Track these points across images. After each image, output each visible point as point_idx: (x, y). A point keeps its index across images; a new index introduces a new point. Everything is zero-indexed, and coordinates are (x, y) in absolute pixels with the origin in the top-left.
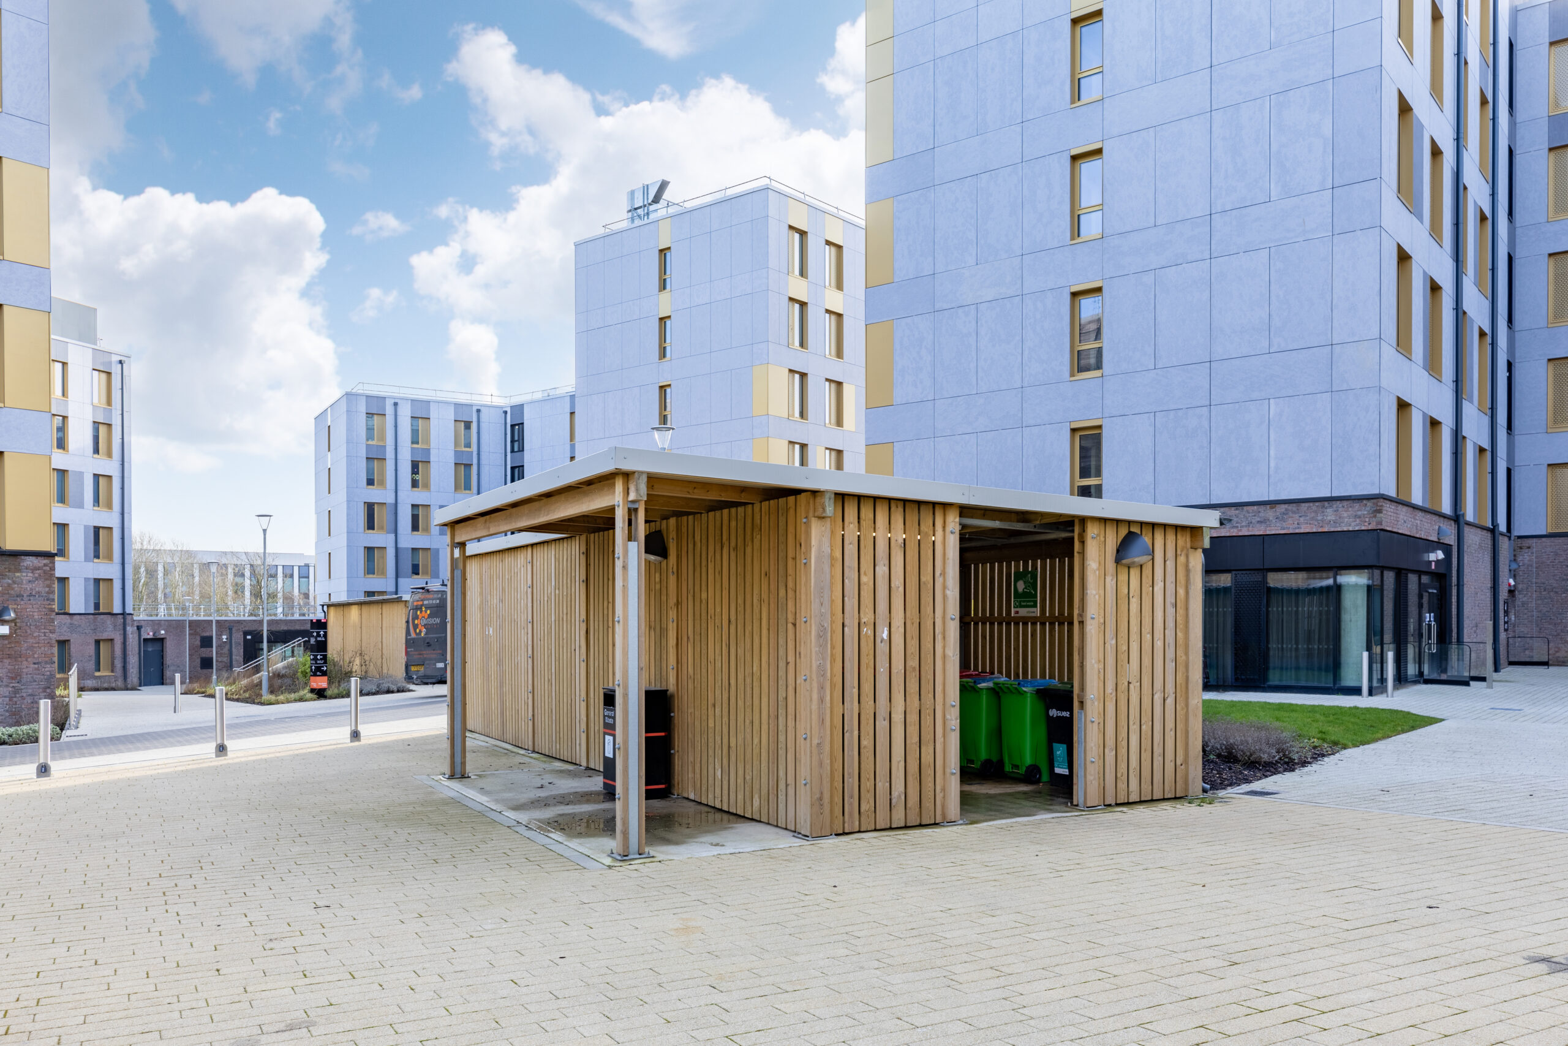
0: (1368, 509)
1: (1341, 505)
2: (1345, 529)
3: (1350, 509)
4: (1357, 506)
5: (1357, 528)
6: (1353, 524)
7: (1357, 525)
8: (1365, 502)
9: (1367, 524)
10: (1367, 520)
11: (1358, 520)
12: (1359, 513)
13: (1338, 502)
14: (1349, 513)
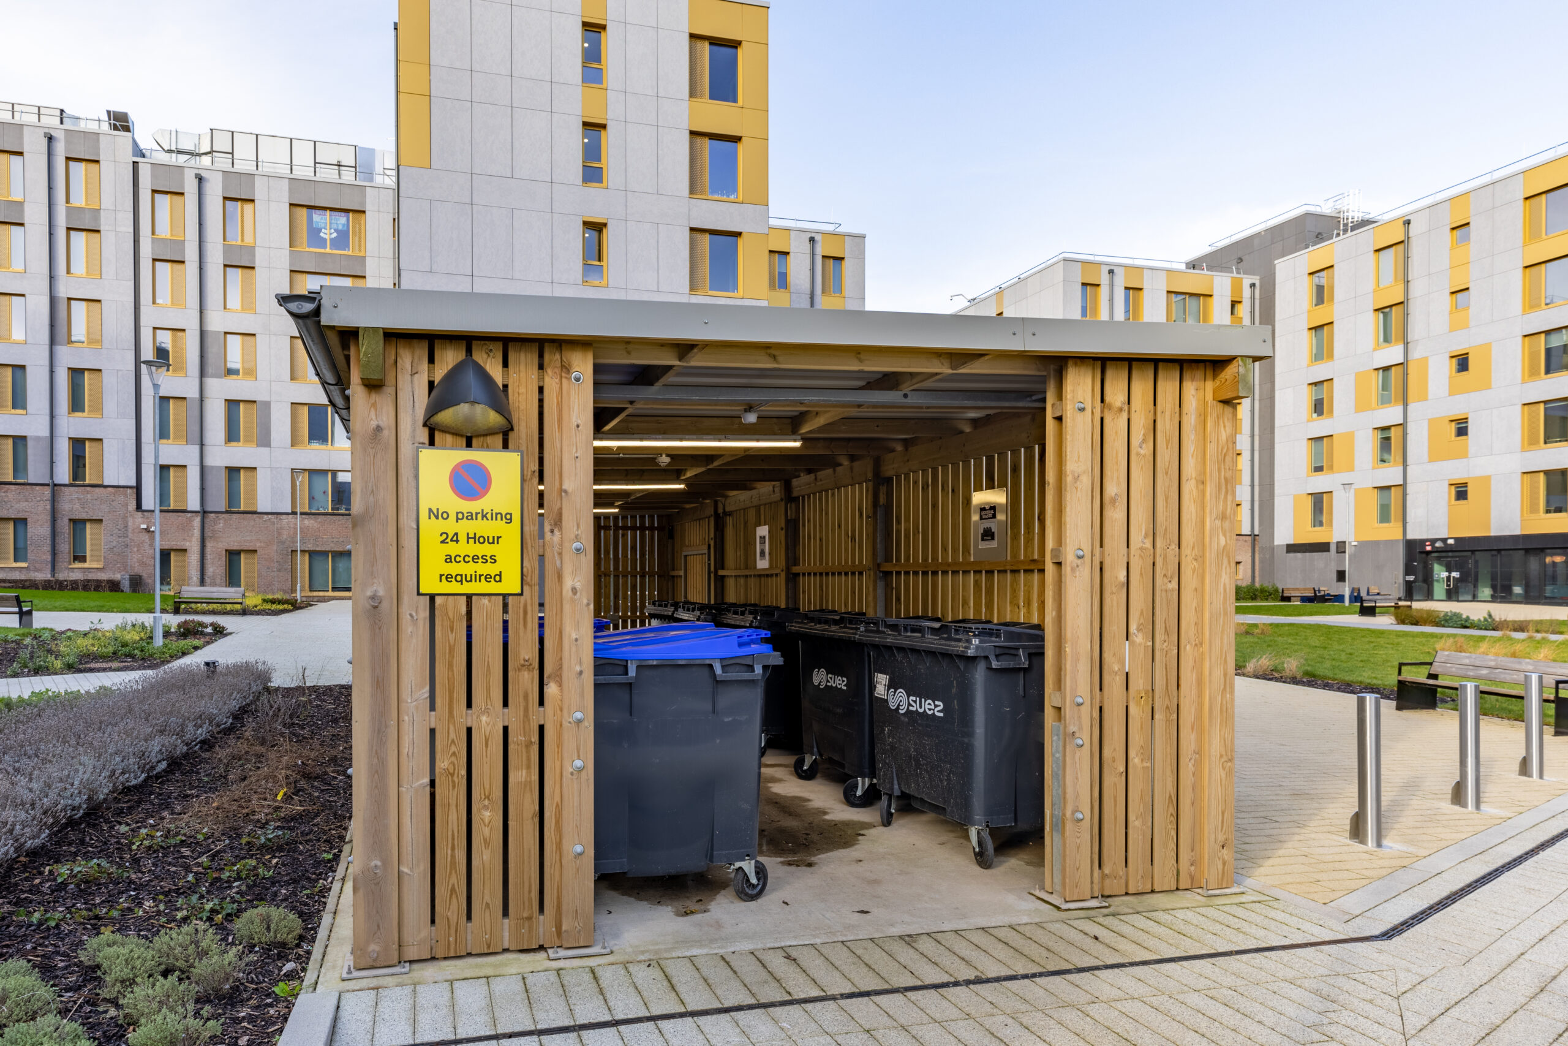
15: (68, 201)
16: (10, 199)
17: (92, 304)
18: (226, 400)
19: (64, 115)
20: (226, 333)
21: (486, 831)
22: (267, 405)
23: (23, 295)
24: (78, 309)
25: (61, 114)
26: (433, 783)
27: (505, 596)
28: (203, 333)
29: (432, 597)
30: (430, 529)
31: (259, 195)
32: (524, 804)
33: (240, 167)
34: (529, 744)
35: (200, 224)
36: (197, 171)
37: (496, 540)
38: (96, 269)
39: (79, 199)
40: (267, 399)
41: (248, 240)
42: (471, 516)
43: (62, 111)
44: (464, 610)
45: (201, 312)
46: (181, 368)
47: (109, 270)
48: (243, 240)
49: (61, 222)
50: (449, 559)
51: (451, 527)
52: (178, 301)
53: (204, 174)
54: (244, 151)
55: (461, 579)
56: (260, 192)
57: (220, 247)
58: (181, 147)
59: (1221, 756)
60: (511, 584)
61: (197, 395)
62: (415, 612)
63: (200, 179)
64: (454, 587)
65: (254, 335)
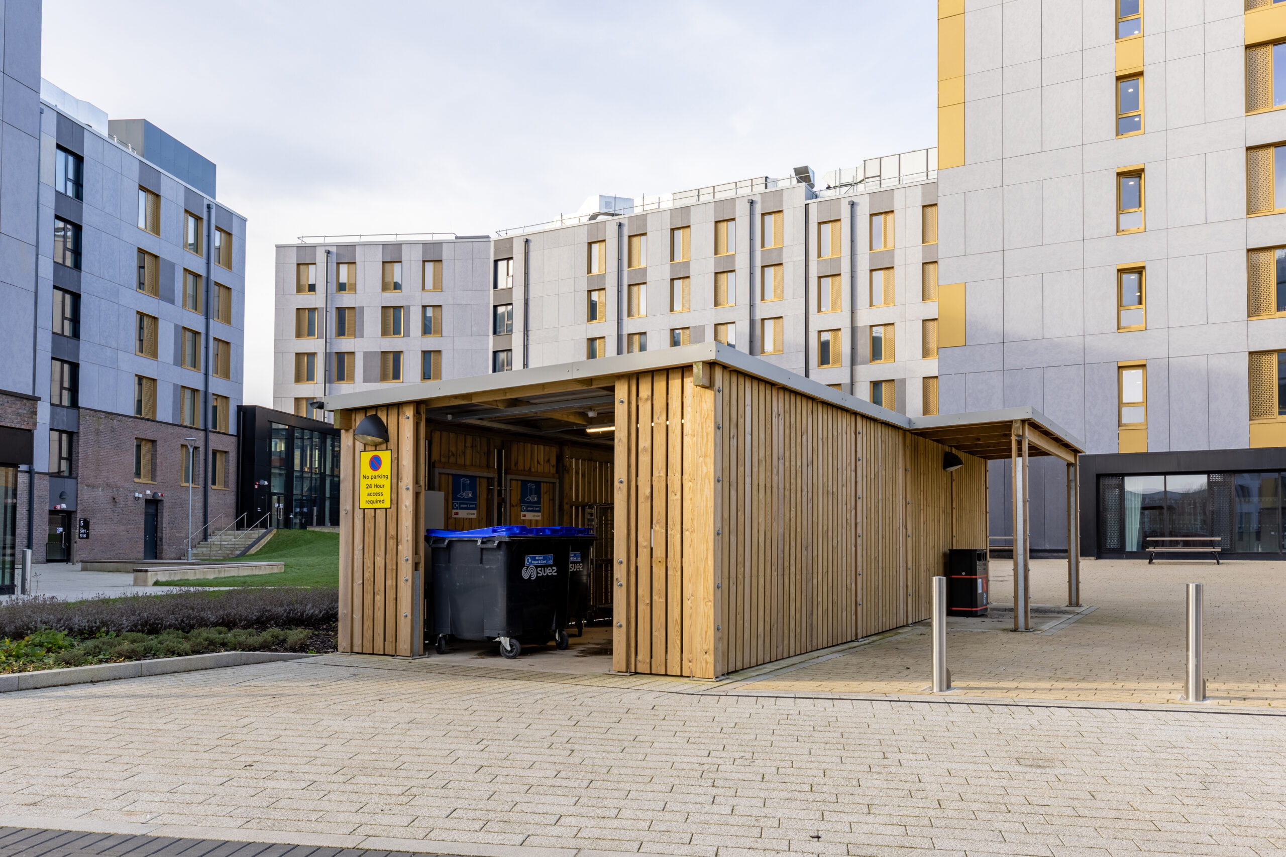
0: (27, 409)
1: (6, 400)
2: (9, 425)
3: (14, 406)
4: (19, 404)
5: (18, 426)
6: (15, 421)
7: (18, 423)
8: (25, 401)
9: (25, 423)
10: (26, 419)
11: (19, 418)
12: (20, 411)
13: (4, 396)
14: (14, 409)
15: (763, 246)
16: (728, 254)
17: (777, 321)
18: (871, 382)
19: (768, 180)
20: (871, 326)
21: (379, 604)
22: (903, 381)
23: (734, 323)
24: (769, 325)
25: (766, 181)
26: (363, 583)
27: (386, 509)
28: (854, 330)
29: (364, 509)
30: (364, 482)
31: (897, 206)
32: (391, 594)
33: (886, 185)
34: (393, 569)
35: (852, 241)
36: (850, 199)
37: (382, 487)
38: (780, 294)
39: (770, 244)
40: (903, 377)
41: (890, 246)
42: (375, 477)
43: (766, 178)
44: (373, 514)
45: (852, 312)
46: (838, 360)
47: (788, 292)
48: (885, 246)
49: (758, 264)
50: (369, 495)
51: (369, 481)
52: (836, 306)
53: (855, 200)
54: (890, 170)
55: (372, 502)
56: (898, 205)
57: (867, 256)
58: (843, 181)
59: (704, 598)
60: (387, 504)
61: (849, 381)
62: (359, 515)
63: (853, 205)
64: (370, 506)
65: (893, 324)
